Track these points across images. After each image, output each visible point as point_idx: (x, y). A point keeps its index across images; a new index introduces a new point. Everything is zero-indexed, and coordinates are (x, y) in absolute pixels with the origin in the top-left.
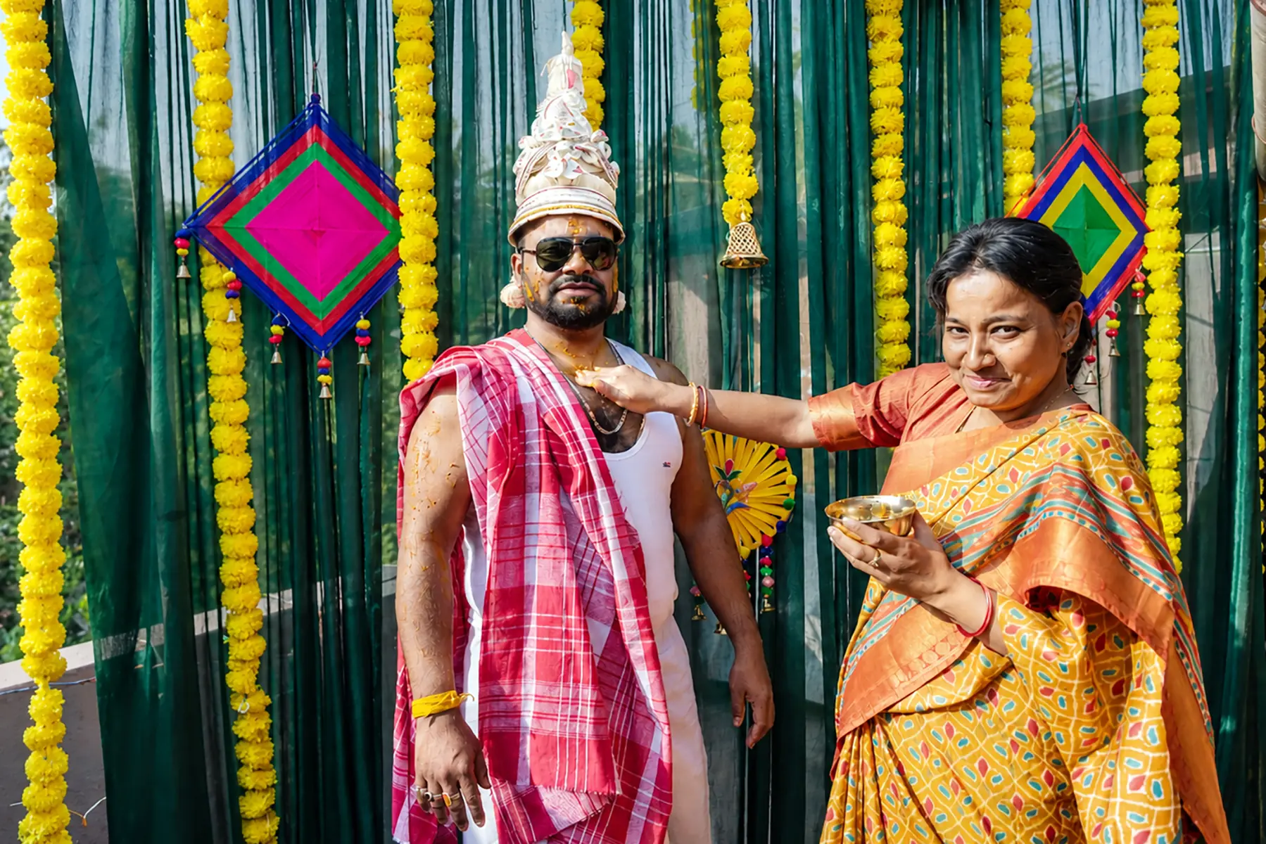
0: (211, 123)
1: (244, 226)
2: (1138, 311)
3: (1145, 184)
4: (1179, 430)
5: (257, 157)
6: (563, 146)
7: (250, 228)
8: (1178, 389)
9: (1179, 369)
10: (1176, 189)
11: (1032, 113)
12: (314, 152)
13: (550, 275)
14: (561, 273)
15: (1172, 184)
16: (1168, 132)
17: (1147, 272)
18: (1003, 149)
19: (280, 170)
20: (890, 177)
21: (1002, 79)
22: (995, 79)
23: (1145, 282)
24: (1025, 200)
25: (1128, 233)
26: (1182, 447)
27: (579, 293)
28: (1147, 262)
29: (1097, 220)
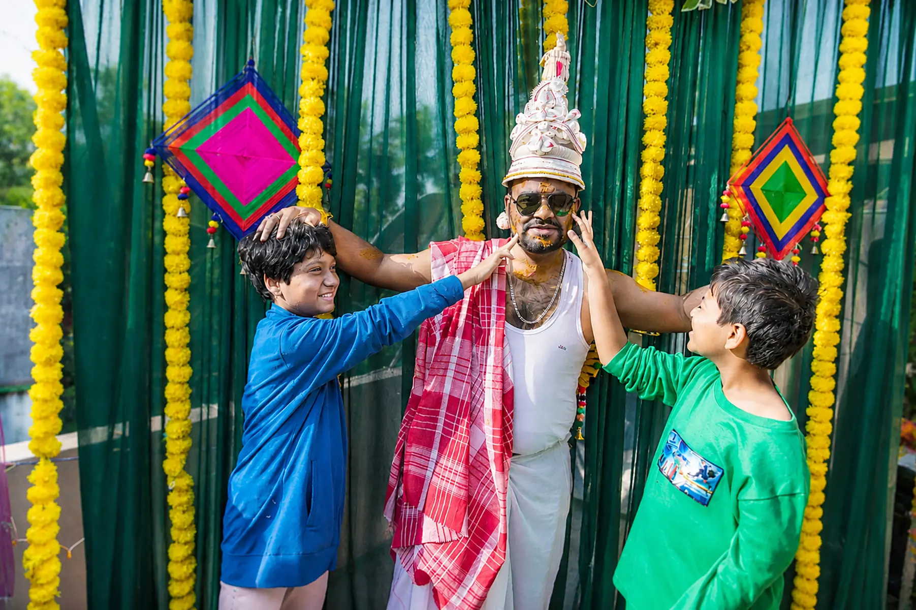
0: (175, 74)
1: (195, 149)
2: (815, 250)
3: (828, 164)
4: (837, 336)
5: (210, 98)
6: (543, 126)
7: (200, 151)
8: (839, 307)
9: (841, 294)
10: (851, 168)
11: (756, 108)
12: (250, 102)
13: (525, 218)
14: (532, 217)
15: (850, 164)
16: (850, 128)
17: (823, 225)
18: (733, 133)
19: (225, 110)
20: (654, 146)
21: (738, 82)
22: (733, 83)
23: (822, 232)
24: (745, 169)
25: (812, 197)
26: (838, 347)
27: (545, 232)
28: (826, 217)
29: (792, 187)
